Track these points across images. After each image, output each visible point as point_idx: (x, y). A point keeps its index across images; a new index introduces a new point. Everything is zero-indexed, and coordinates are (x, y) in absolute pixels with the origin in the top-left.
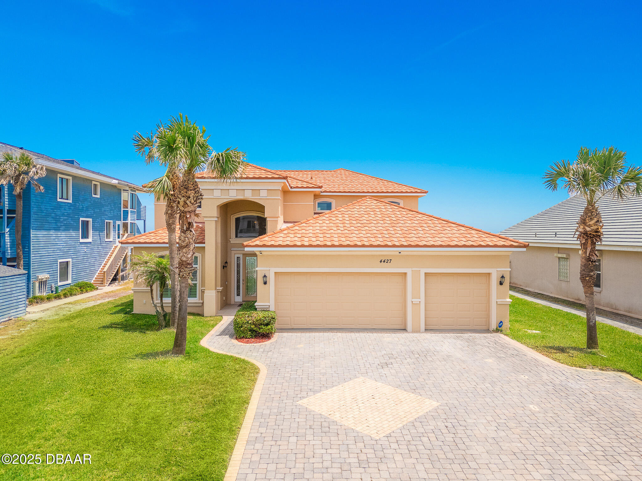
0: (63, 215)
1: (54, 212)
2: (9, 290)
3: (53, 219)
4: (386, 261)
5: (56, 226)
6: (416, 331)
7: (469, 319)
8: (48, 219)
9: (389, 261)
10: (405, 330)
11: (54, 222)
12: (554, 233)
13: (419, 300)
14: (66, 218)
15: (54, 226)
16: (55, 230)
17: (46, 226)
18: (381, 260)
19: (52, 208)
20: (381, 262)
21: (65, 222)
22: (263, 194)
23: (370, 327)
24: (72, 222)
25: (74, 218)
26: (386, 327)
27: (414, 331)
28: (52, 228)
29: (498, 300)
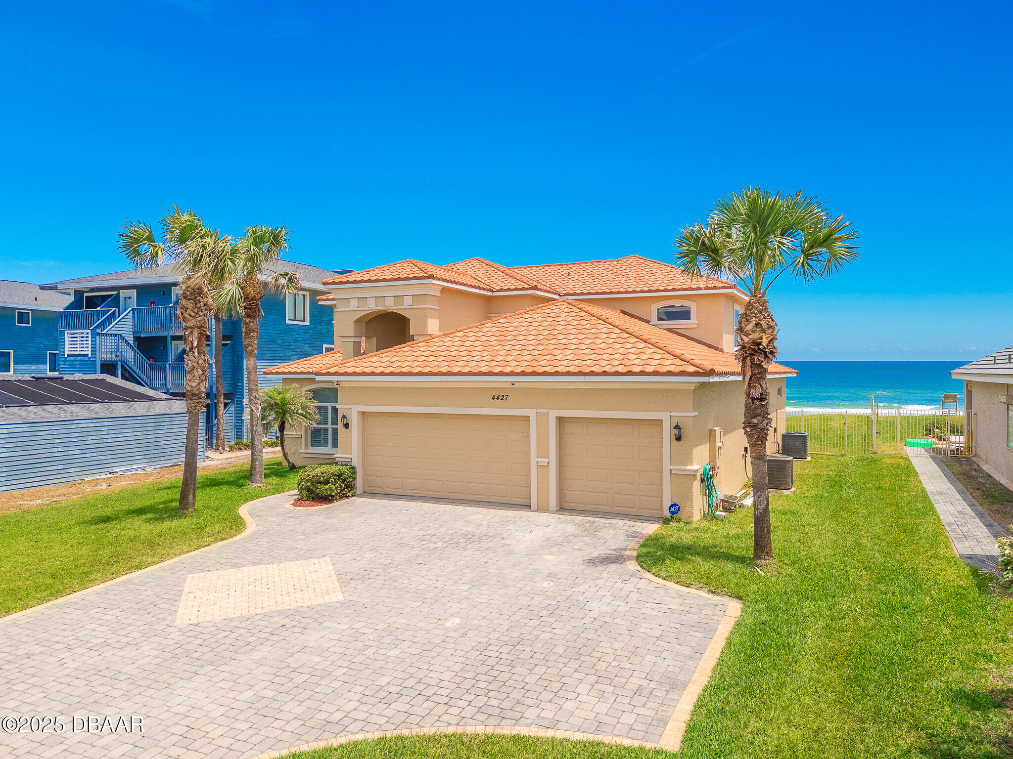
0: (296, 341)
1: (281, 338)
2: (179, 430)
3: (278, 346)
4: (500, 397)
5: (283, 355)
6: (543, 509)
7: (632, 497)
8: (270, 346)
9: (505, 397)
10: (528, 507)
11: (281, 349)
12: (1007, 357)
13: (547, 460)
14: (301, 344)
15: (280, 355)
16: (282, 360)
17: (268, 355)
18: (494, 396)
19: (277, 332)
20: (493, 398)
21: (299, 350)
22: (408, 301)
23: (484, 498)
24: (311, 350)
25: (313, 345)
26: (505, 500)
27: (539, 510)
28: (276, 358)
29: (673, 467)
